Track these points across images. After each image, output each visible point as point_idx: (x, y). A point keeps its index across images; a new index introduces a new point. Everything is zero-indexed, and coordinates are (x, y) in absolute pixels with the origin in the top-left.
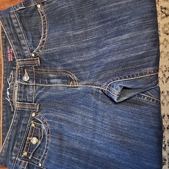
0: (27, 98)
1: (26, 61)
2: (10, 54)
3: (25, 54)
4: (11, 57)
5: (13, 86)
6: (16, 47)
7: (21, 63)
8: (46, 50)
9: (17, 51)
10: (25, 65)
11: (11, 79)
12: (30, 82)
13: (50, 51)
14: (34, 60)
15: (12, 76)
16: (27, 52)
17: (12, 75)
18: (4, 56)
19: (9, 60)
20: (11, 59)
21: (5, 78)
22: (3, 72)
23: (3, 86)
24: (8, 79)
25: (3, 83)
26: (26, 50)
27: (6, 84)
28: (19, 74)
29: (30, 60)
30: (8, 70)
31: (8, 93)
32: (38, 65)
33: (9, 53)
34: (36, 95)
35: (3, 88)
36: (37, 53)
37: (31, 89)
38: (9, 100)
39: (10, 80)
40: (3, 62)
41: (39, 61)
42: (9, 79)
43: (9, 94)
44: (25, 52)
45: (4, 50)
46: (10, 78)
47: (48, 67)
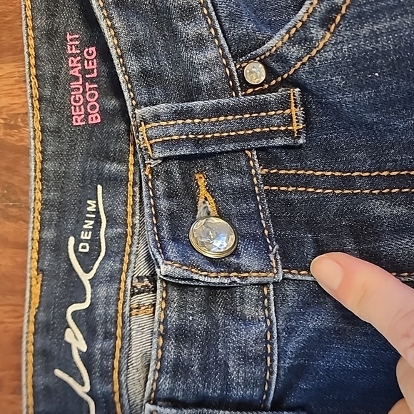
0: (227, 373)
1: (206, 113)
2: (85, 80)
3: (195, 70)
4: (92, 101)
5: (113, 292)
6: (131, 28)
7: (174, 129)
8: (365, 31)
9: (137, 49)
10: (197, 143)
11: (94, 242)
12: (244, 261)
13: (391, 31)
14: (264, 106)
15: (98, 221)
16: (212, 54)
17: (97, 212)
18: (47, 92)
19: (78, 121)
20: (87, 114)
21: (49, 234)
22: (35, 196)
23: (37, 290)
24: (72, 241)
25: (40, 270)
26: (200, 42)
27: (56, 277)
28: (164, 204)
29: (234, 110)
30: (73, 186)
31: (75, 339)
32: (289, 141)
33: (75, 72)
34: (292, 347)
35: (36, 300)
36: (295, 51)
37: (249, 310)
38: (87, 388)
39: (85, 248)
40: (39, 134)
41: (296, 112)
42: (78, 241)
43: (84, 348)
44: (199, 58)
45: (42, 53)
46: (86, 236)
47: (357, 149)
